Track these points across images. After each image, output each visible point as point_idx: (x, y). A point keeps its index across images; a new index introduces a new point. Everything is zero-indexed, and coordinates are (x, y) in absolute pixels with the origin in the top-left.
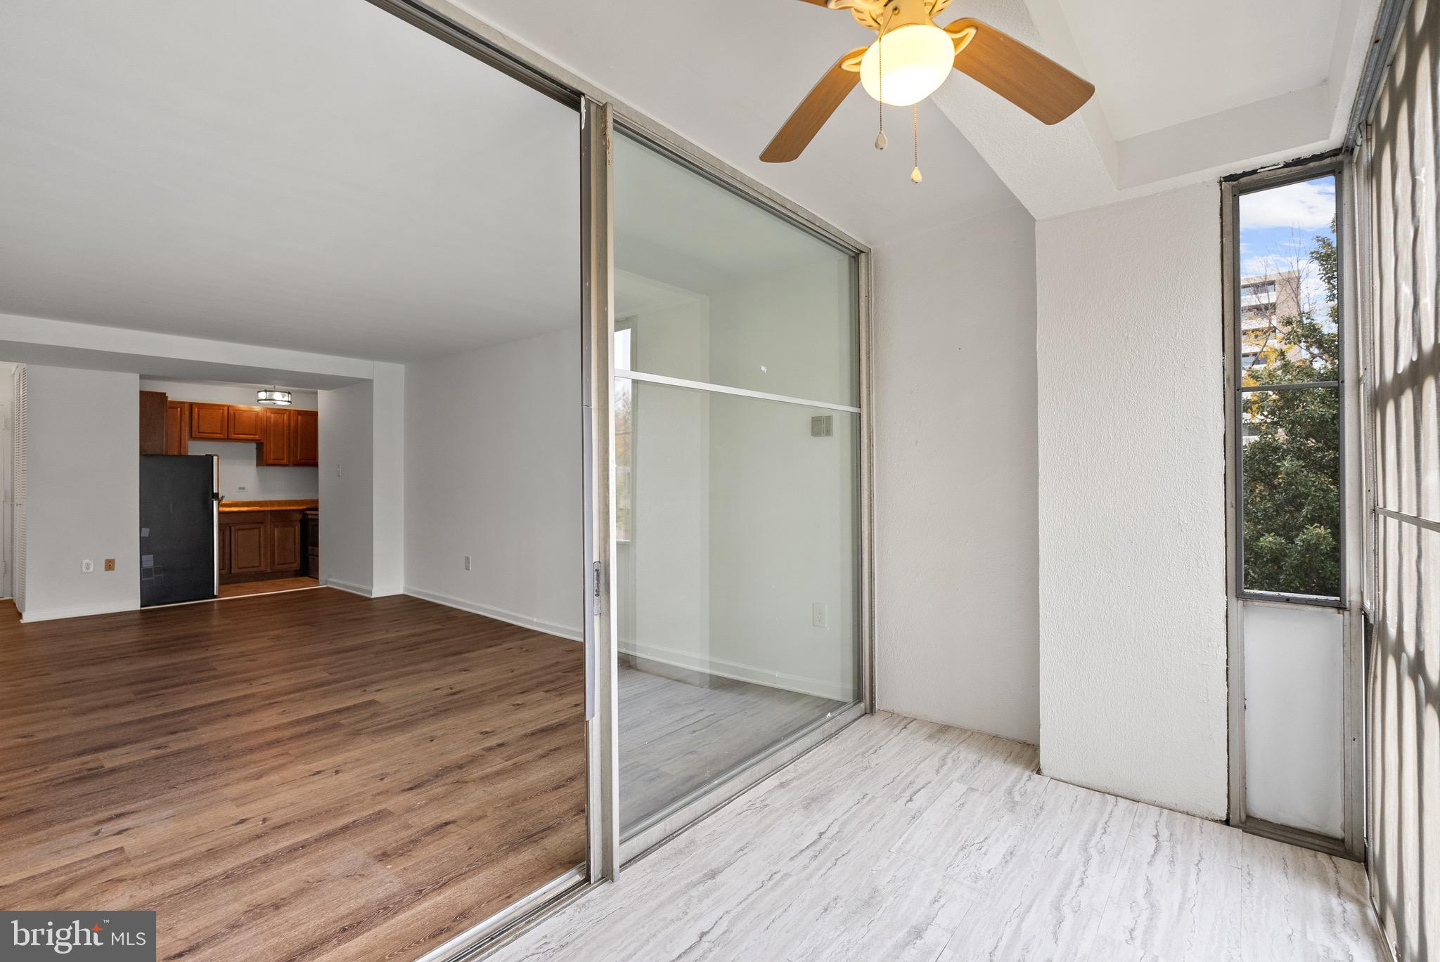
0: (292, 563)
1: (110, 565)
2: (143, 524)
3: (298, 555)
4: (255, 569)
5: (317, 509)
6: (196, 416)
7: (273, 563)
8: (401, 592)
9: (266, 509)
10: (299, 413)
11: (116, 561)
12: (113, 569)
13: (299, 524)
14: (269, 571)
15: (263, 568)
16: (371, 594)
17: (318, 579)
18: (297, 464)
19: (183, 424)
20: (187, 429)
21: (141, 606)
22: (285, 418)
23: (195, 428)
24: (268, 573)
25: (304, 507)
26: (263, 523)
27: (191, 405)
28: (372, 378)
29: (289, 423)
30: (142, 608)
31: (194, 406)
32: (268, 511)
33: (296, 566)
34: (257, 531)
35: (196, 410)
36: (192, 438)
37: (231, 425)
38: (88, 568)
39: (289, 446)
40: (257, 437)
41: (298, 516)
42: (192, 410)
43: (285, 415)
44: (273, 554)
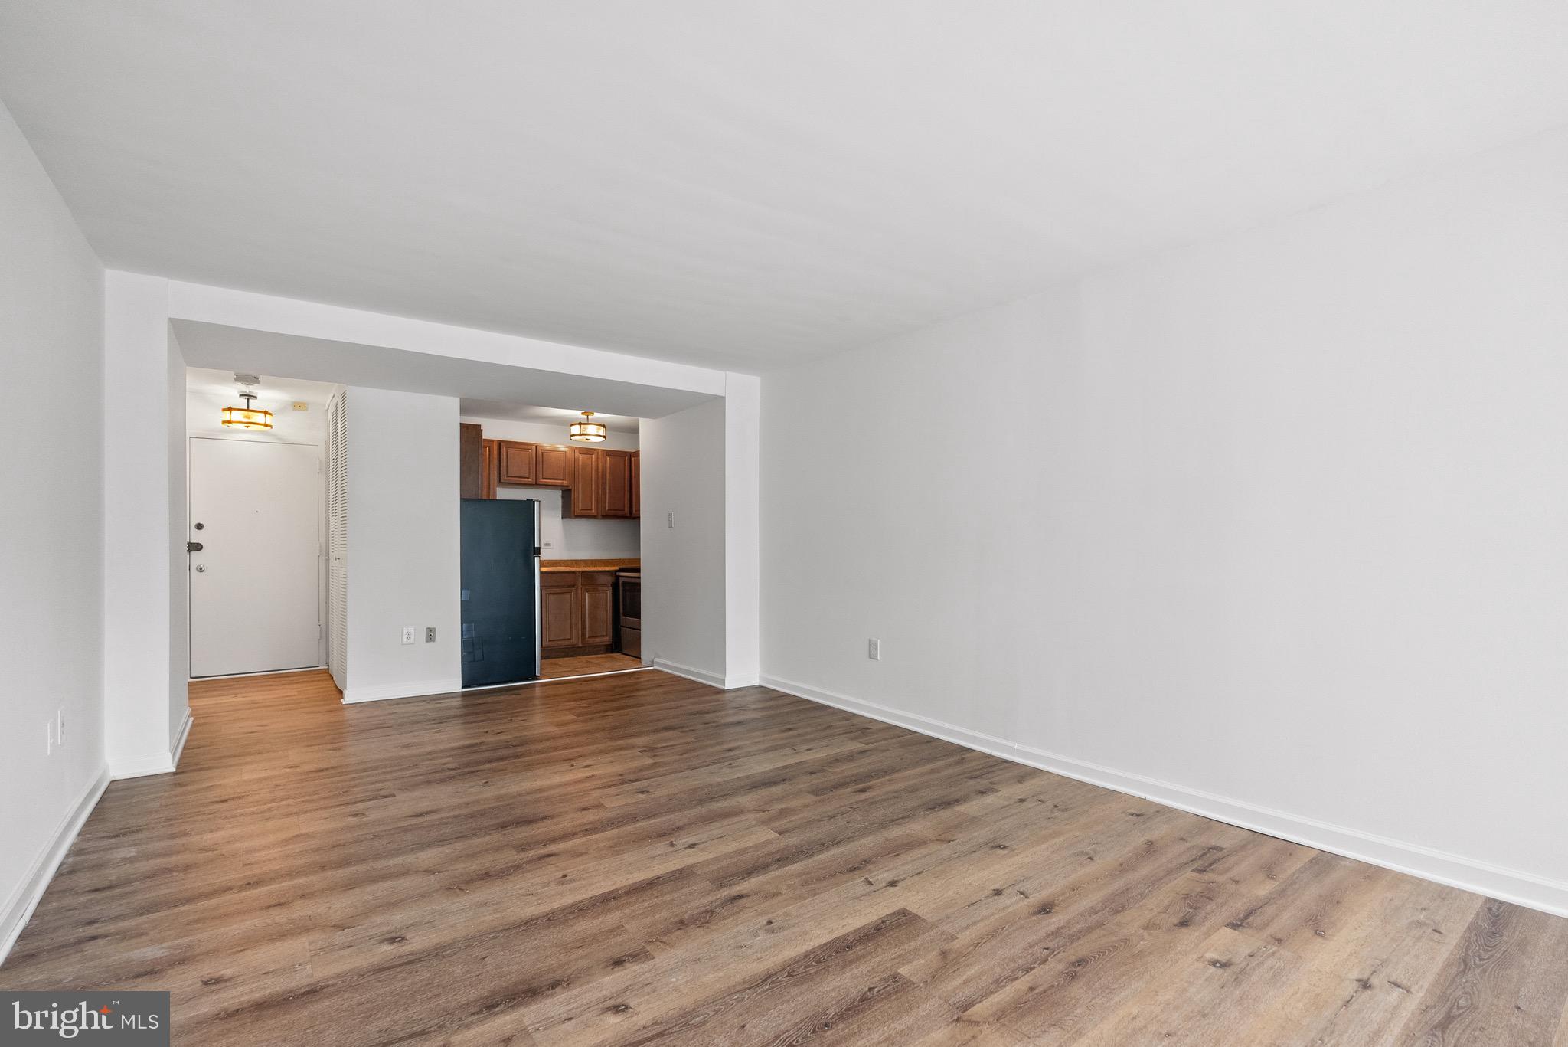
0: (604, 636)
1: (431, 635)
2: (465, 585)
3: (610, 626)
4: (566, 643)
5: (638, 570)
6: (505, 457)
7: (583, 635)
8: (756, 682)
9: (577, 569)
10: (609, 453)
11: (437, 630)
12: (434, 641)
13: (611, 588)
14: (580, 645)
15: (574, 641)
16: (724, 684)
17: (640, 658)
18: (605, 517)
19: (492, 466)
20: (496, 473)
21: (463, 687)
22: (594, 460)
23: (503, 472)
24: (579, 647)
25: (617, 568)
26: (573, 586)
27: (500, 443)
28: (723, 395)
29: (598, 467)
30: (464, 690)
31: (502, 444)
32: (579, 572)
33: (607, 640)
34: (568, 596)
35: (504, 450)
36: (501, 483)
37: (539, 467)
38: (408, 638)
39: (598, 493)
40: (565, 483)
41: (610, 579)
42: (500, 449)
43: (594, 456)
44: (584, 628)
